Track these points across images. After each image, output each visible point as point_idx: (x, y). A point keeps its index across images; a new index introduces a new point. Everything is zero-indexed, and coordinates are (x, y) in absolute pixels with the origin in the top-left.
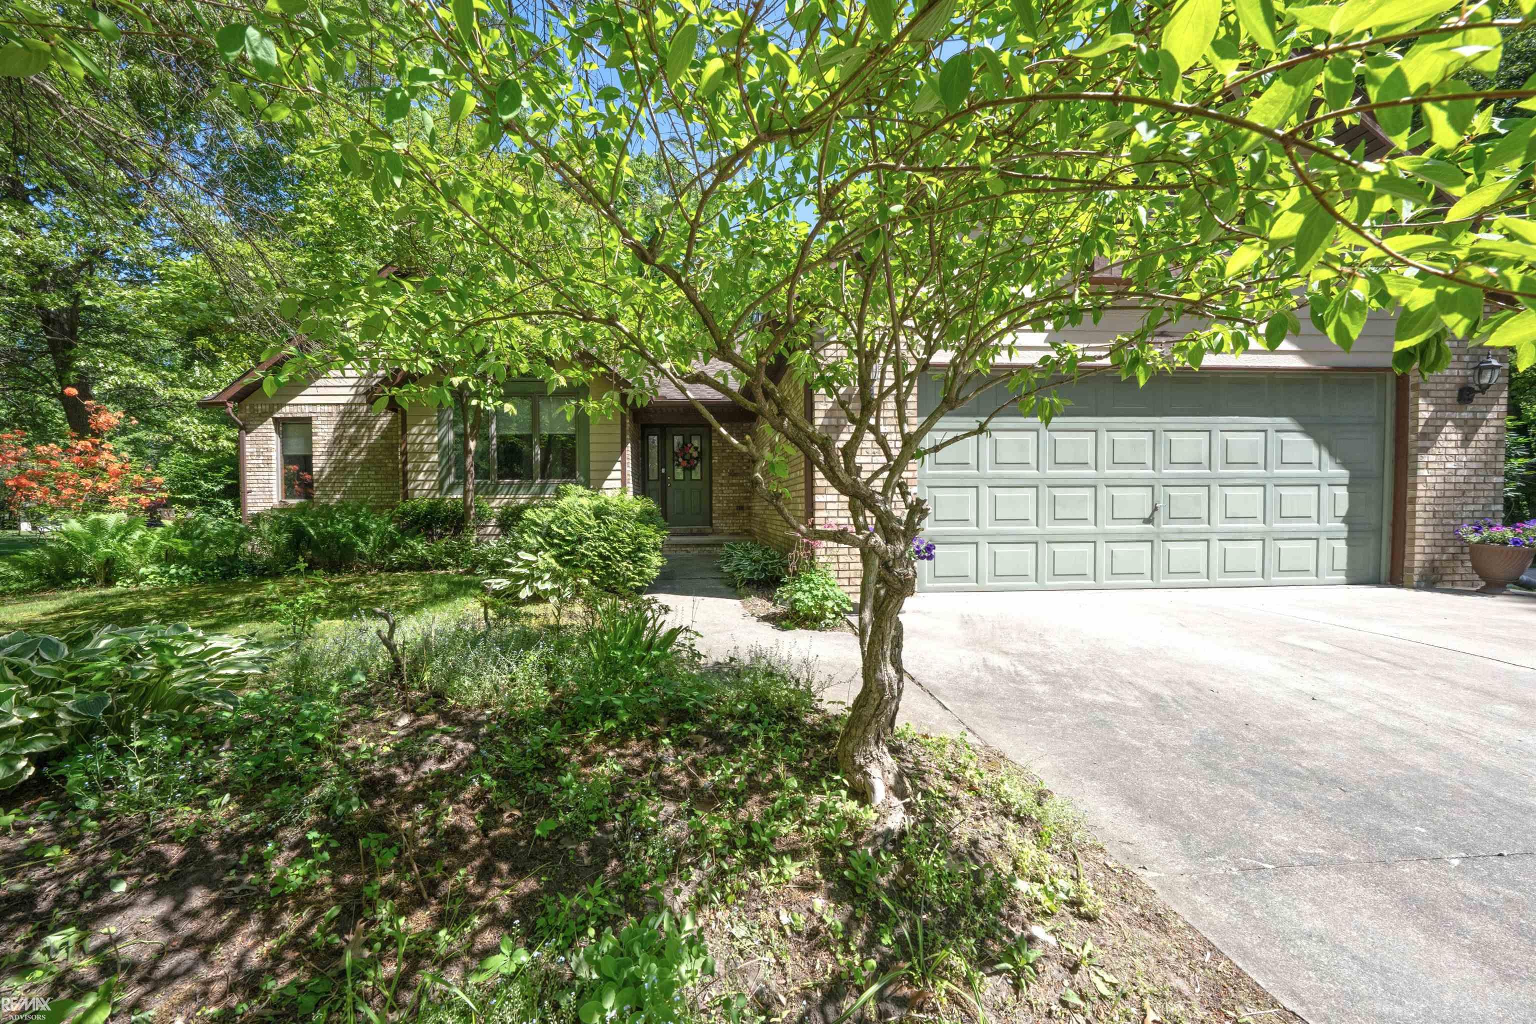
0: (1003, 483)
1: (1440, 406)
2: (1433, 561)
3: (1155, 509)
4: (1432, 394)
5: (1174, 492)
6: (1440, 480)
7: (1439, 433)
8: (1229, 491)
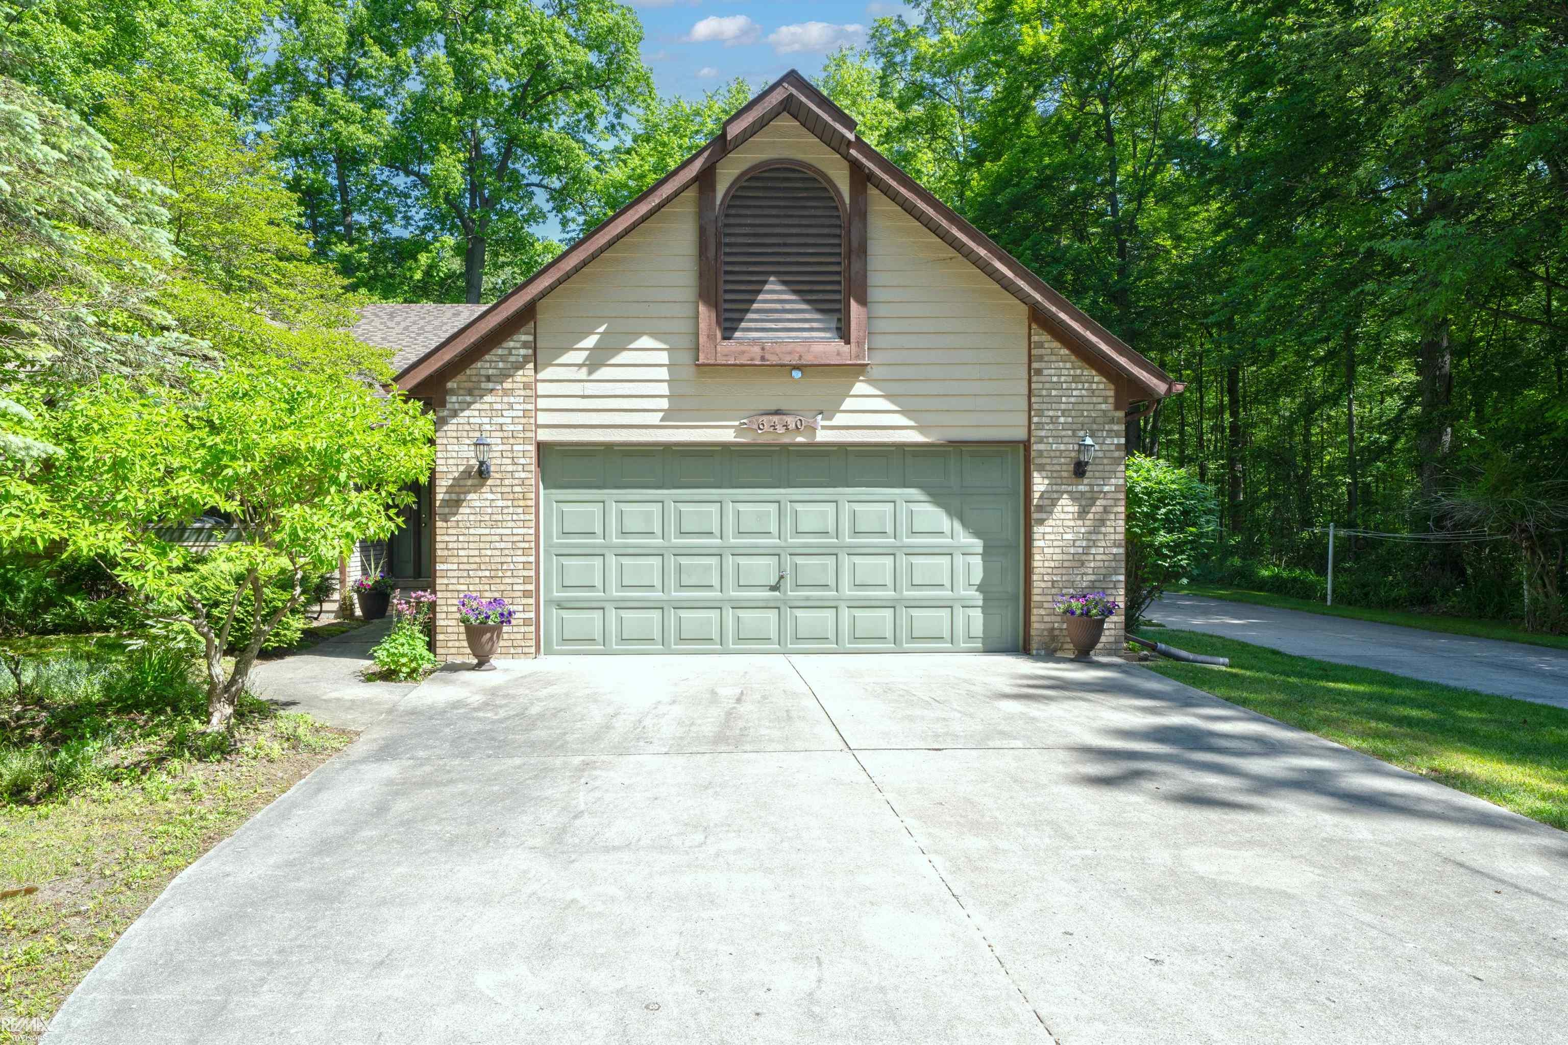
0: (631, 551)
1: (1055, 479)
2: (1053, 629)
3: (781, 577)
4: (1048, 468)
5: (800, 560)
6: (1058, 550)
7: (1055, 506)
8: (858, 560)
